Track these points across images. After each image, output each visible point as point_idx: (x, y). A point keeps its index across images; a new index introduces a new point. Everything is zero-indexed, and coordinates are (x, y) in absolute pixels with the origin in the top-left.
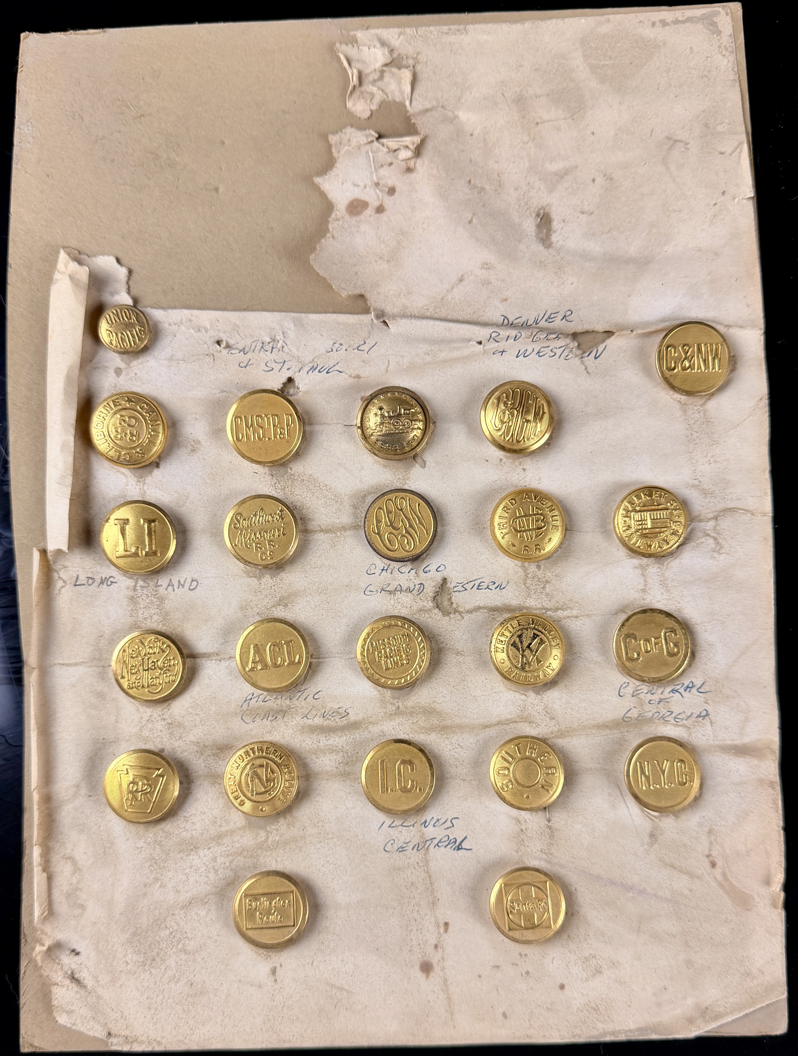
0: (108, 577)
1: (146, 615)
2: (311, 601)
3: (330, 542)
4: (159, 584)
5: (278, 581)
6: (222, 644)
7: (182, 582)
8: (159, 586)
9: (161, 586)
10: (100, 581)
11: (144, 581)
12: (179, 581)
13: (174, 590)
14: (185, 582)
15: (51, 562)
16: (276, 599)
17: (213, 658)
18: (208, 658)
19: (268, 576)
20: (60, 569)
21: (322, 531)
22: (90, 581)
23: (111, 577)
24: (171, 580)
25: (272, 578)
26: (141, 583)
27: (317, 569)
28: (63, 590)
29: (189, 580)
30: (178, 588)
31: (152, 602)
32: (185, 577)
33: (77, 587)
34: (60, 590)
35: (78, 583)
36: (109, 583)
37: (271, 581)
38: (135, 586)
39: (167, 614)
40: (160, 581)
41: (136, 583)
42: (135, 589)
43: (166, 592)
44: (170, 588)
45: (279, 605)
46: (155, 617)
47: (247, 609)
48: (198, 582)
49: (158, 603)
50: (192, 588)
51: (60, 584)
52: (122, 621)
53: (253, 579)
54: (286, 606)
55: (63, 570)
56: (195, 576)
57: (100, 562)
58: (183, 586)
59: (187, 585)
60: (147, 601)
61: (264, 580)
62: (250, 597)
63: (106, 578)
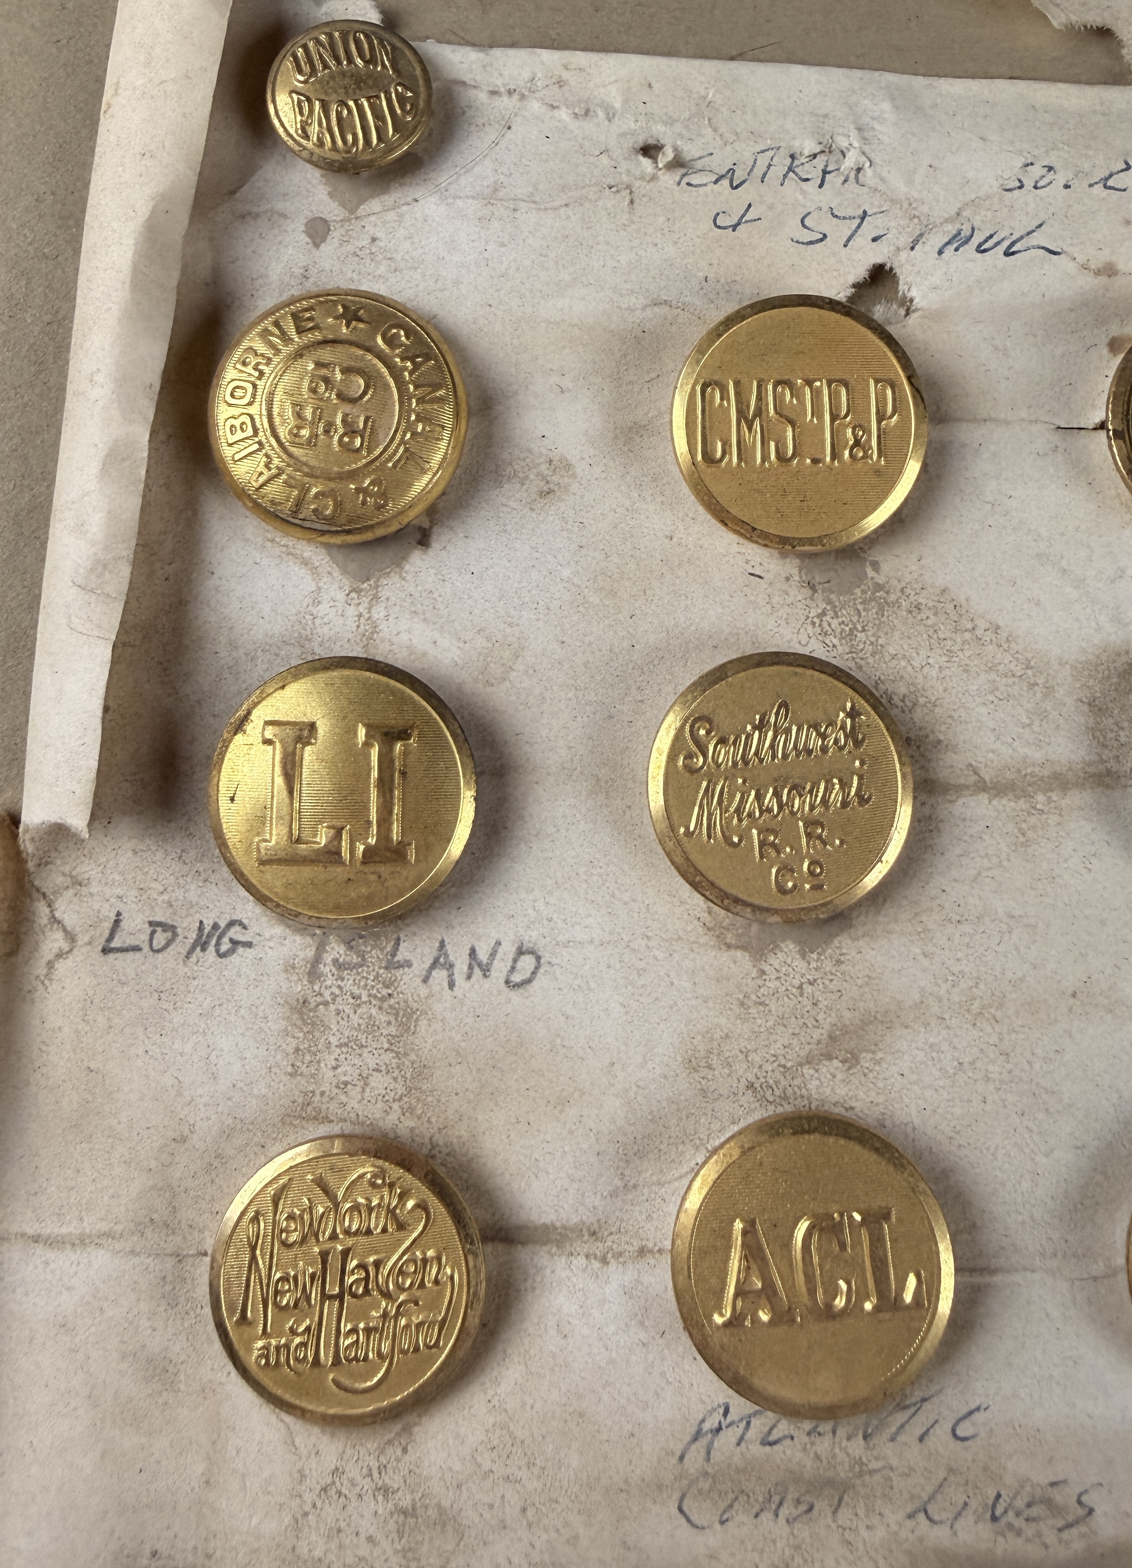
0: (223, 924)
1: (348, 1072)
2: (945, 1047)
3: (1010, 827)
4: (399, 957)
5: (828, 966)
6: (614, 1194)
7: (483, 955)
8: (400, 966)
9: (408, 963)
10: (193, 935)
11: (349, 945)
12: (473, 952)
13: (451, 985)
14: (493, 954)
15: (31, 865)
16: (817, 1034)
17: (577, 1246)
18: (559, 1244)
19: (790, 947)
20: (57, 892)
21: (981, 787)
22: (160, 938)
23: (232, 924)
24: (442, 944)
25: (803, 956)
26: (336, 950)
27: (967, 928)
28: (62, 967)
29: (508, 949)
30: (469, 977)
31: (372, 1027)
32: (495, 935)
33: (111, 956)
34: (50, 965)
35: (115, 944)
36: (225, 946)
37: (800, 965)
38: (317, 960)
39: (422, 1071)
40: (403, 946)
41: (321, 949)
42: (313, 974)
43: (423, 991)
44: (440, 976)
45: (829, 1057)
46: (379, 1082)
47: (710, 1067)
48: (538, 958)
49: (392, 1030)
50: (517, 978)
51: (53, 942)
52: (260, 1089)
53: (739, 954)
54: (852, 1060)
55: (71, 892)
56: (531, 936)
57: (200, 867)
58: (486, 971)
59: (500, 968)
60: (355, 1019)
61: (775, 961)
62: (723, 1021)
63: (215, 926)
